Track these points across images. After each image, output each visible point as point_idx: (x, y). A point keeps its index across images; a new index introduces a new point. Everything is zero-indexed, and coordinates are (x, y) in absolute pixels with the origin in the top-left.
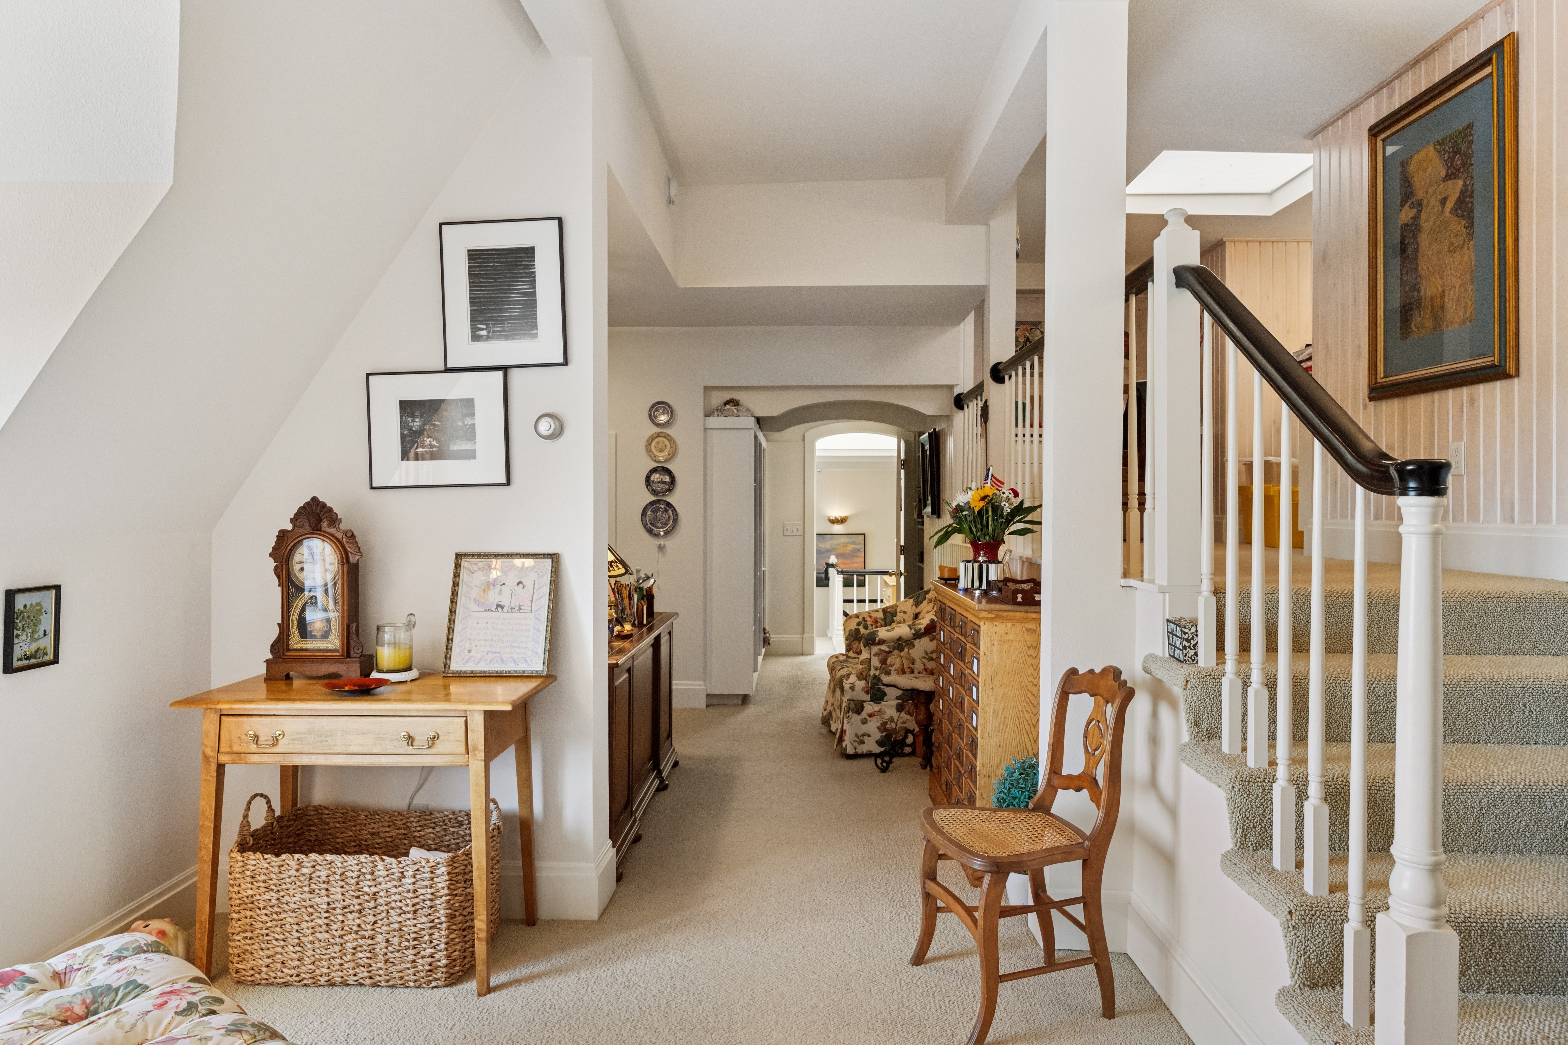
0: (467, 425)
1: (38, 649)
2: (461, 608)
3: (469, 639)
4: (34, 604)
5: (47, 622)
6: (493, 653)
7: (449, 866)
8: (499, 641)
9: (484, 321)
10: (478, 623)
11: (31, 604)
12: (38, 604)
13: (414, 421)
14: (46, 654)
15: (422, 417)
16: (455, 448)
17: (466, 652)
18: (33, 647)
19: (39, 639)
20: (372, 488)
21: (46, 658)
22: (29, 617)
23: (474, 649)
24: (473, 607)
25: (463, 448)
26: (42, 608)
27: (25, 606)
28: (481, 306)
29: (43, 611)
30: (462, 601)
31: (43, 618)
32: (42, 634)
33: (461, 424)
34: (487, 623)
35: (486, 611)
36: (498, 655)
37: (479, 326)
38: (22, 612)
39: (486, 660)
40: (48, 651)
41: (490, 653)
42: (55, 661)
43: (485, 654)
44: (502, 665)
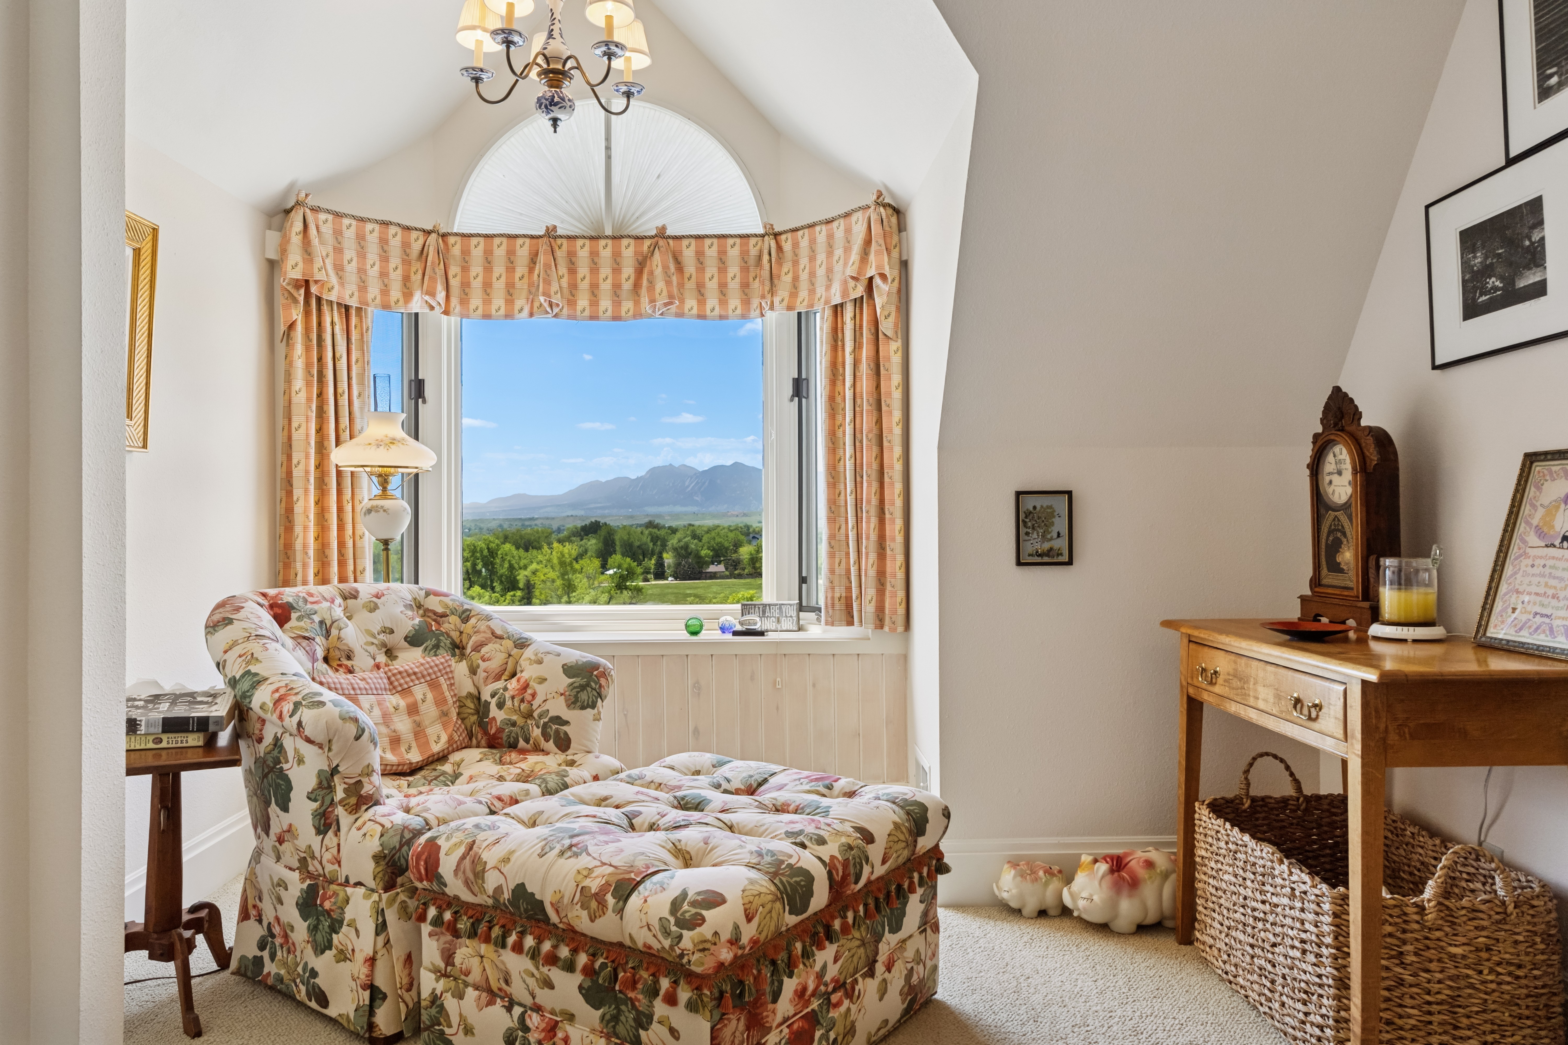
0: (1535, 243)
1: (1051, 549)
2: (1518, 541)
3: (1518, 592)
4: (1045, 506)
5: (1061, 525)
6: (1542, 615)
7: (1336, 904)
8: (1553, 597)
9: (1554, 60)
10: (1533, 566)
11: (1042, 507)
12: (1050, 507)
13: (1475, 257)
14: (1061, 554)
15: (1483, 248)
16: (1522, 285)
17: (1510, 610)
18: (1046, 546)
19: (1051, 539)
20: (1434, 367)
21: (1061, 559)
22: (1039, 518)
23: (1519, 607)
24: (1533, 539)
25: (1531, 282)
26: (1054, 511)
27: (1035, 508)
28: (1549, 38)
29: (1056, 514)
30: (1522, 529)
31: (1056, 520)
32: (1055, 535)
33: (1527, 243)
34: (1544, 566)
35: (1547, 546)
36: (1547, 620)
37: (1549, 72)
38: (1031, 512)
39: (1530, 627)
40: (1064, 552)
41: (1538, 616)
42: (1070, 563)
43: (1531, 617)
44: (1549, 638)
